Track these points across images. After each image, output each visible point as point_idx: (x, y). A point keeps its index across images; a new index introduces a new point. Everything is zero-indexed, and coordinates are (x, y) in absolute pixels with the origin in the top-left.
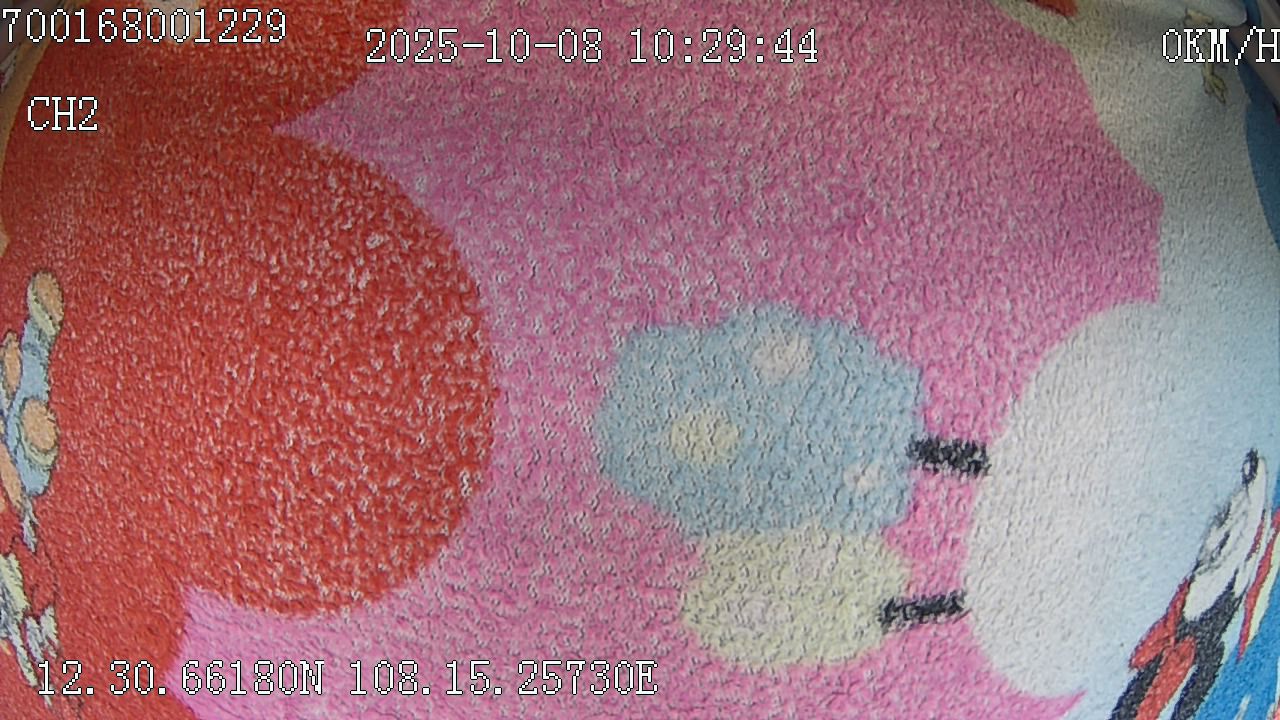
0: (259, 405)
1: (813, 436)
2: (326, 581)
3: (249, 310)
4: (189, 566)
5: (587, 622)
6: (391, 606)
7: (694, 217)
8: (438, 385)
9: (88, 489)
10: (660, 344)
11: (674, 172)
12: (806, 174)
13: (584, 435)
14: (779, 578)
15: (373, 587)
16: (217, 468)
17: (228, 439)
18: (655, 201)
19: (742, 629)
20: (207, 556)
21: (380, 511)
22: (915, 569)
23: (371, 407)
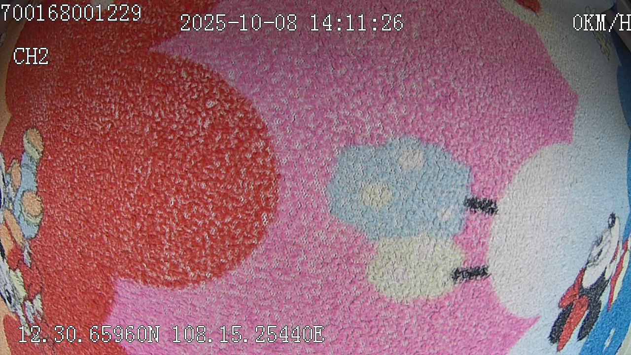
0: (154, 186)
1: (425, 196)
2: (193, 270)
3: (146, 140)
4: (117, 268)
5: (324, 282)
6: (226, 280)
7: (371, 93)
8: (249, 173)
9: (60, 233)
10: (357, 153)
11: (361, 71)
12: (424, 74)
13: (322, 195)
14: (410, 258)
15: (218, 270)
16: (133, 218)
17: (138, 203)
18: (353, 84)
19: (393, 282)
20: (127, 262)
21: (222, 234)
22: (467, 255)
23: (215, 185)
